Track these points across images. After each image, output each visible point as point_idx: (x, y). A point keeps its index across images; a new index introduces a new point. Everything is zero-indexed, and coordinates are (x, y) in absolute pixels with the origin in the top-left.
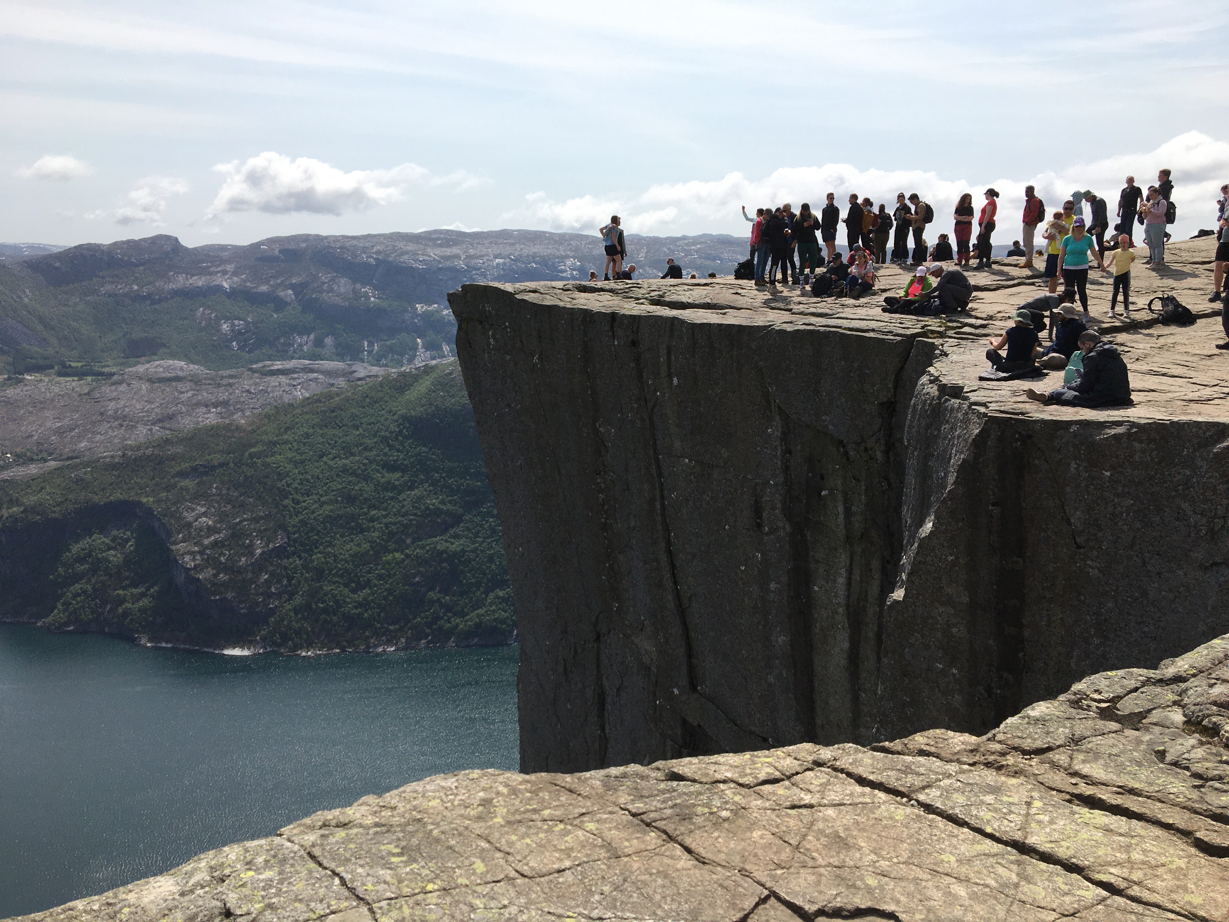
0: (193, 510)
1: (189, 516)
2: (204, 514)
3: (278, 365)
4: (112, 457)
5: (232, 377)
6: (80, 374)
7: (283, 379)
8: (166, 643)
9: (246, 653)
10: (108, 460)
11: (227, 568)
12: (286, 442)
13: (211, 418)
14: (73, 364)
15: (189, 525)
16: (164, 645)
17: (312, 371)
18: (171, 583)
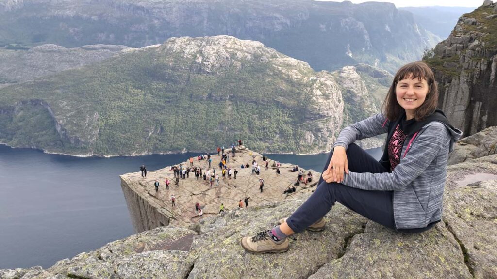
0: (63, 103)
1: (61, 105)
2: (67, 105)
3: (92, 46)
4: (30, 82)
5: (75, 50)
6: (15, 49)
7: (94, 51)
8: (55, 152)
9: (85, 156)
10: (29, 83)
11: (76, 125)
12: (97, 77)
13: (67, 68)
14: (12, 45)
15: (61, 109)
16: (54, 153)
17: (105, 49)
18: (55, 130)
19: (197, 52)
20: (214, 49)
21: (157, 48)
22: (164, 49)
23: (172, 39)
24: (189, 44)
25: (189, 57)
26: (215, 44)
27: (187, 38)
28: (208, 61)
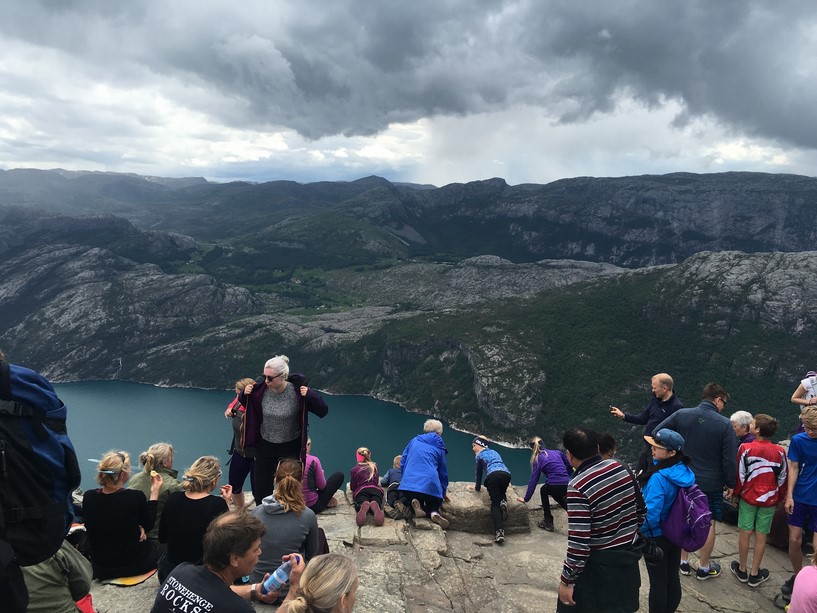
0: (491, 349)
1: (489, 354)
2: (498, 354)
3: (554, 262)
4: (451, 312)
5: (526, 267)
7: (556, 271)
9: (512, 446)
10: (448, 313)
11: (507, 390)
13: (509, 294)
15: (488, 359)
17: (576, 267)
18: (474, 394)
19: (753, 281)
20: (791, 277)
21: (672, 269)
22: (684, 272)
23: (702, 254)
24: (738, 265)
25: (734, 288)
26: (796, 267)
27: (736, 252)
28: (777, 300)
